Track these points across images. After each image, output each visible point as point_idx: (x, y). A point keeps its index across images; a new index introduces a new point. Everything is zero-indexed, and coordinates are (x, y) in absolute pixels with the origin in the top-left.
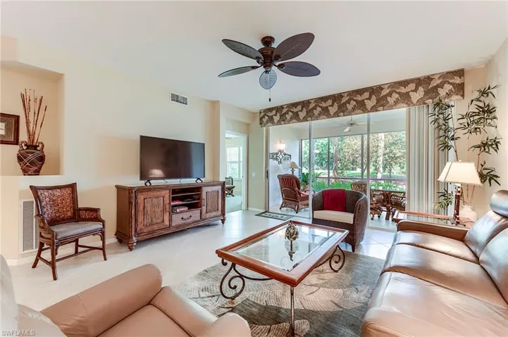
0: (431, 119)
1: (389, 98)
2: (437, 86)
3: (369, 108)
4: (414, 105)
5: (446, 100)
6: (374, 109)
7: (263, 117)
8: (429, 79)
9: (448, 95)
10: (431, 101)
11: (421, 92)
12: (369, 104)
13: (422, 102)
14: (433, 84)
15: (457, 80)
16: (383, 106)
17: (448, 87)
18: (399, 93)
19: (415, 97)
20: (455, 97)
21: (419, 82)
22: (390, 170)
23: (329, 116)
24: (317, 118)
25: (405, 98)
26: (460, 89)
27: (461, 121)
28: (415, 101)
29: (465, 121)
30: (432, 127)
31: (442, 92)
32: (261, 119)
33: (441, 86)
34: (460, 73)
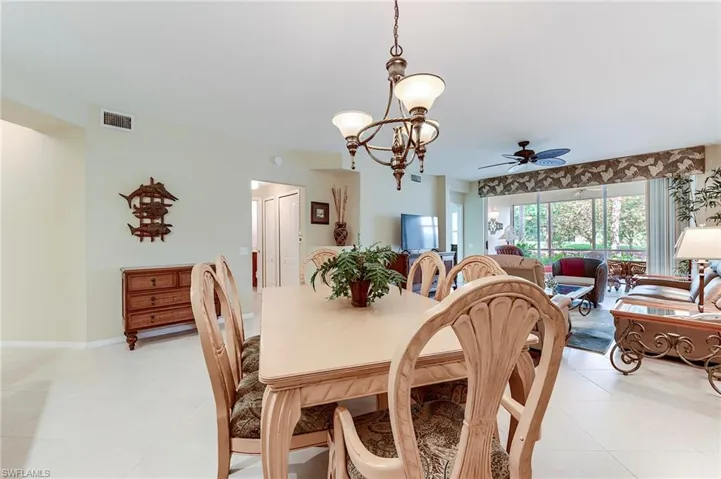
0: (671, 192)
1: (626, 171)
2: (677, 161)
3: (606, 180)
4: (653, 178)
5: (686, 174)
6: (611, 181)
7: (484, 187)
8: (668, 154)
9: (688, 169)
10: (670, 175)
11: (660, 166)
12: (606, 176)
13: (661, 175)
14: (672, 159)
15: (698, 156)
16: (620, 178)
17: (687, 162)
18: (637, 167)
19: (654, 171)
20: (695, 172)
21: (658, 157)
22: (631, 240)
23: (561, 186)
24: (546, 189)
25: (644, 172)
26: (701, 165)
27: (698, 196)
28: (654, 174)
29: (700, 196)
30: (672, 199)
31: (682, 167)
32: (480, 189)
33: (681, 161)
34: (701, 149)
